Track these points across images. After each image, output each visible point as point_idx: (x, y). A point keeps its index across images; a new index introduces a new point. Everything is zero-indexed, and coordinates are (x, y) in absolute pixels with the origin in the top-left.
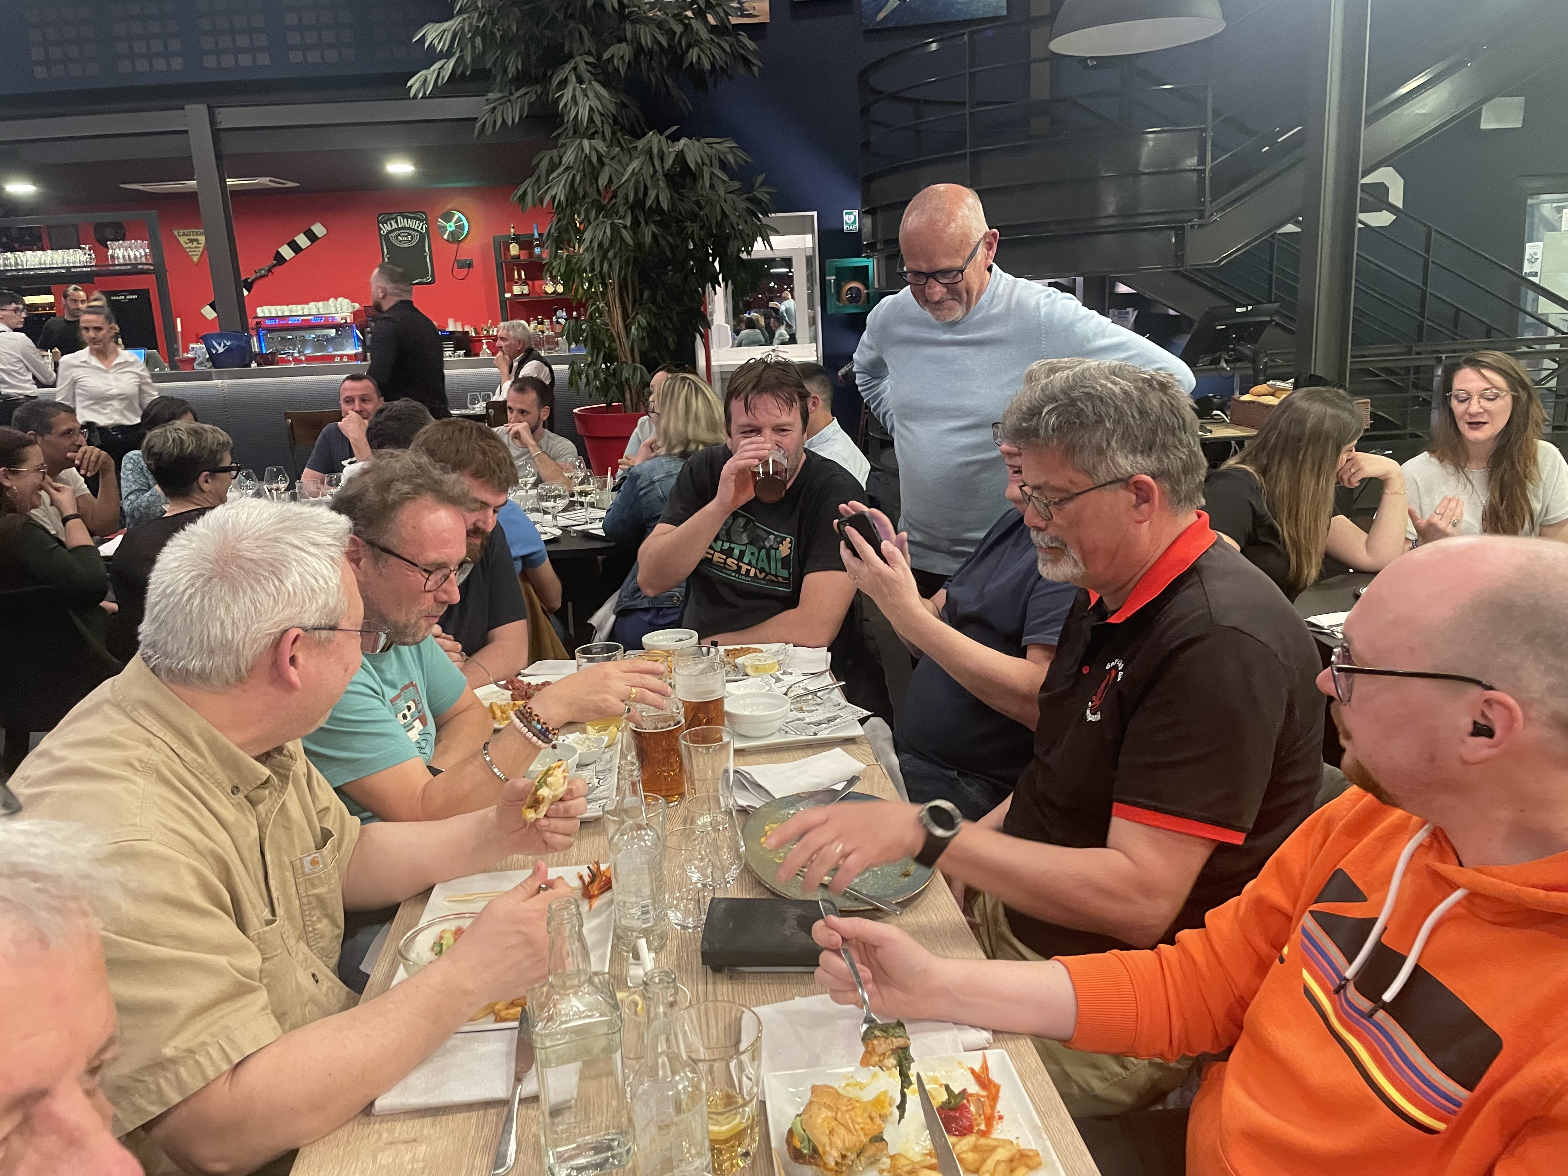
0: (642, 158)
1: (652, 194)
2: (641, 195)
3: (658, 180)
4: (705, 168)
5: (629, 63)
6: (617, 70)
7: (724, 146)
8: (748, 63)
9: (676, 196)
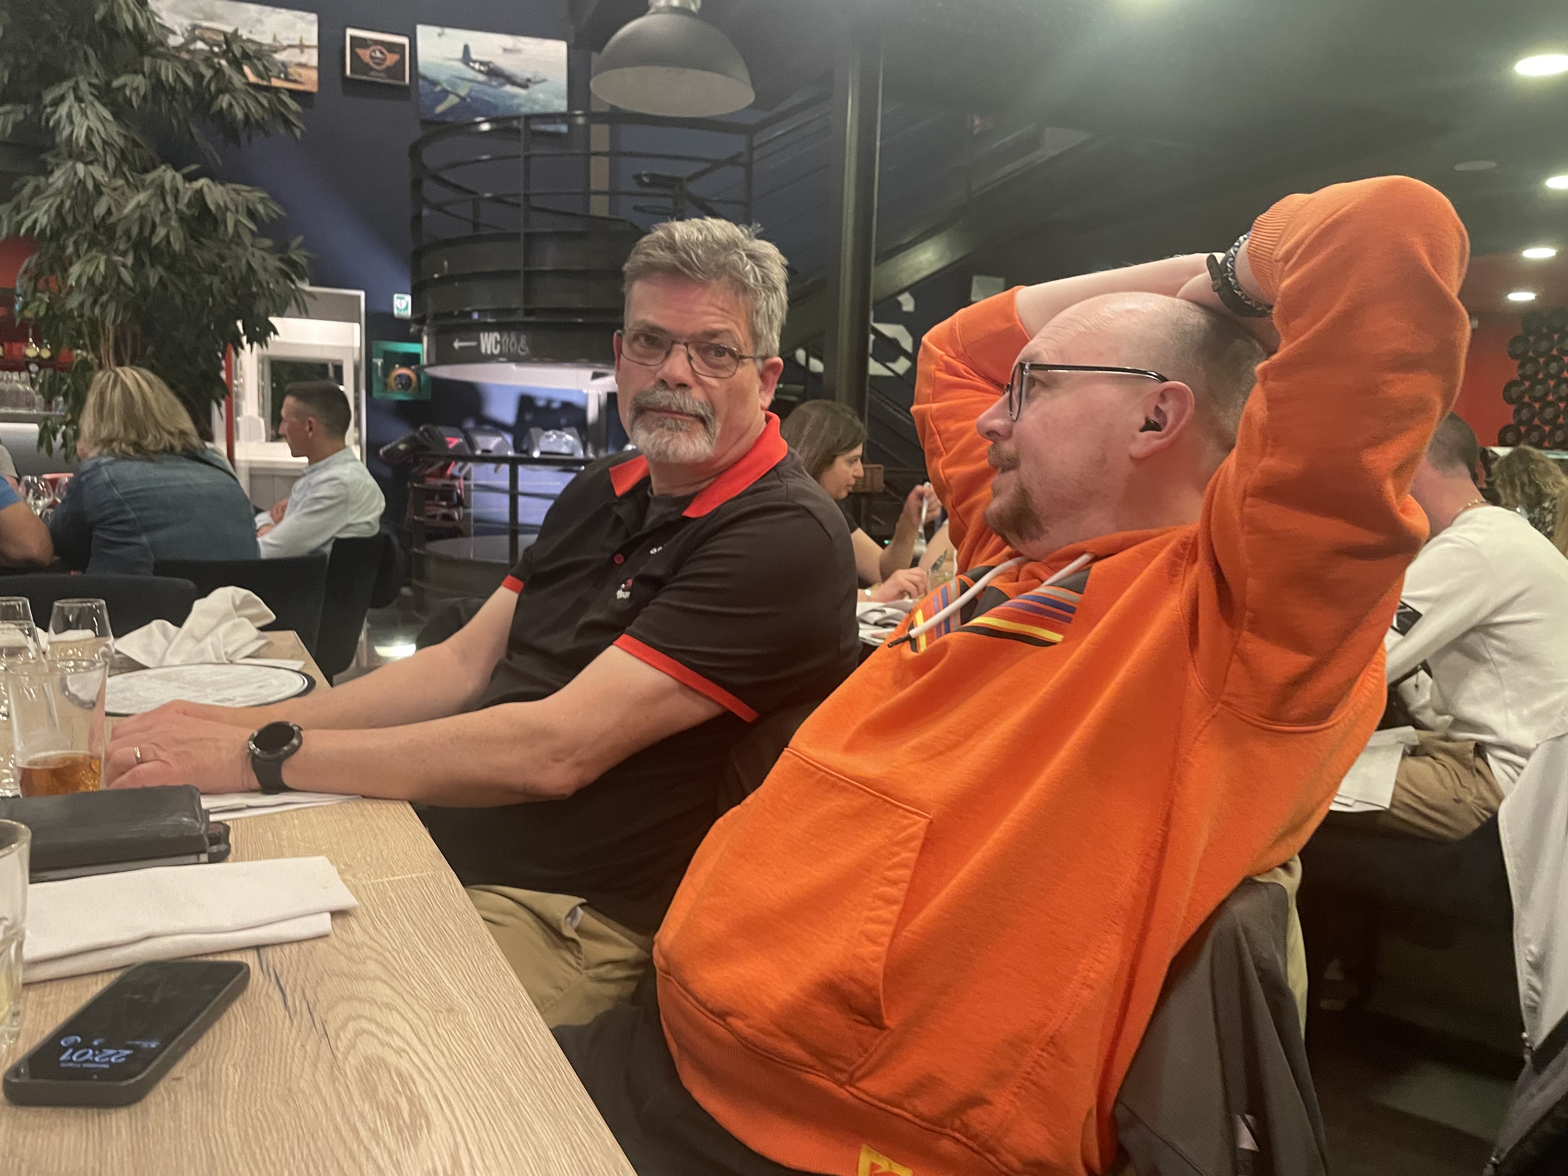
0: (150, 192)
1: (161, 232)
2: (147, 233)
3: (169, 219)
4: (229, 214)
5: (145, 98)
6: (129, 101)
7: (255, 196)
8: (287, 123)
9: (192, 242)
